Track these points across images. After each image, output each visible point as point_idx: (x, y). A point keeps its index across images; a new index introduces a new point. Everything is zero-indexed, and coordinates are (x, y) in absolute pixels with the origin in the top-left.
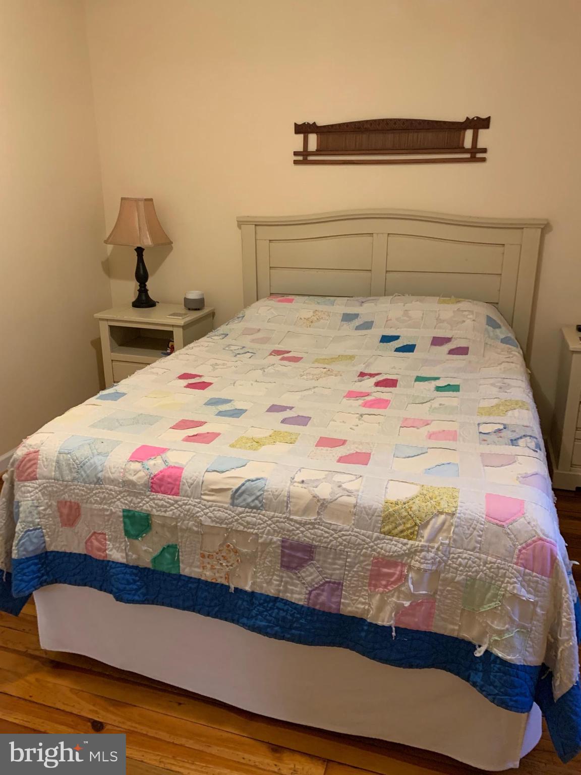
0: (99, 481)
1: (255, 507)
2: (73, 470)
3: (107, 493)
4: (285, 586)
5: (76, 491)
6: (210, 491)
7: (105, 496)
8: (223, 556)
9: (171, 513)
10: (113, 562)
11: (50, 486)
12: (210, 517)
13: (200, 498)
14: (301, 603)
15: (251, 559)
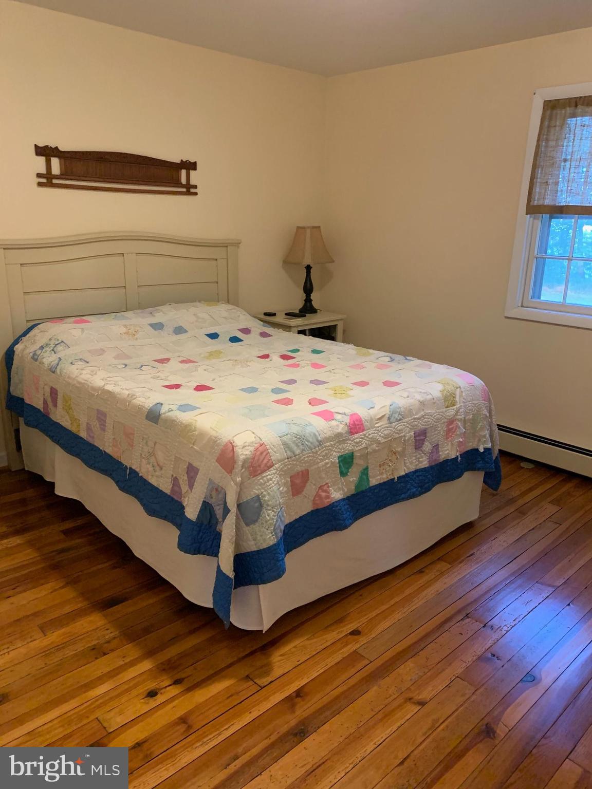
0: (320, 443)
1: (400, 420)
2: (299, 444)
3: (327, 450)
4: (419, 461)
5: (306, 459)
6: (377, 420)
7: (326, 453)
8: (389, 460)
9: (364, 444)
10: (336, 502)
11: (285, 466)
12: (382, 437)
13: (375, 427)
14: (427, 466)
15: (403, 454)
